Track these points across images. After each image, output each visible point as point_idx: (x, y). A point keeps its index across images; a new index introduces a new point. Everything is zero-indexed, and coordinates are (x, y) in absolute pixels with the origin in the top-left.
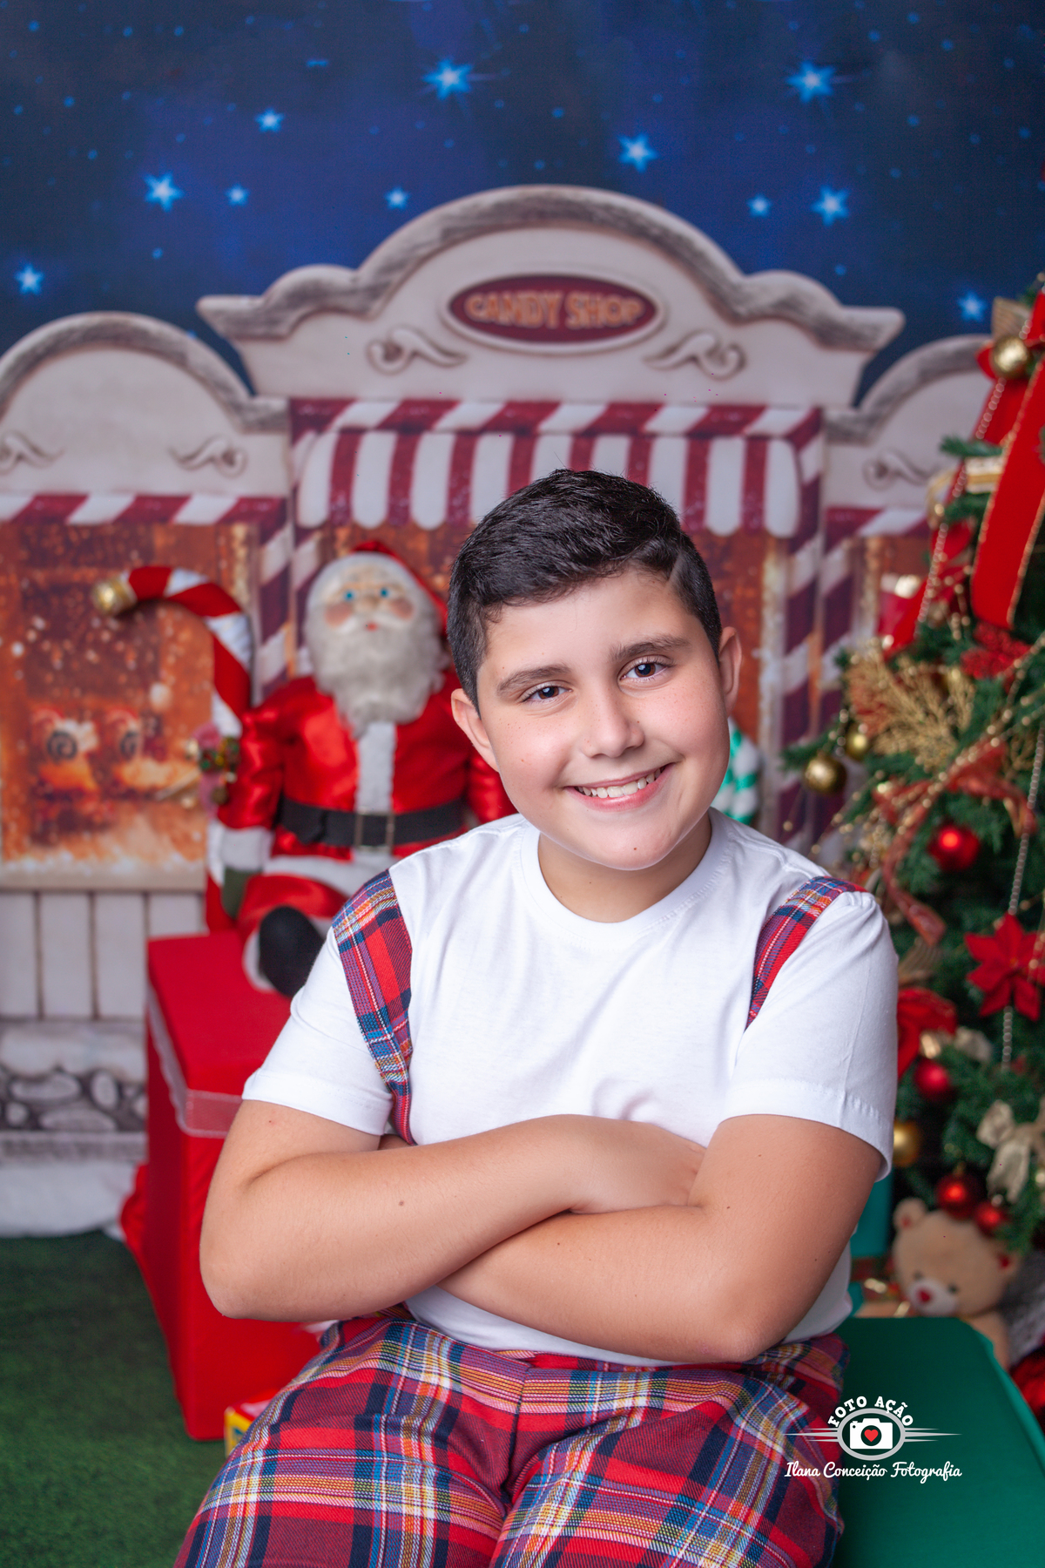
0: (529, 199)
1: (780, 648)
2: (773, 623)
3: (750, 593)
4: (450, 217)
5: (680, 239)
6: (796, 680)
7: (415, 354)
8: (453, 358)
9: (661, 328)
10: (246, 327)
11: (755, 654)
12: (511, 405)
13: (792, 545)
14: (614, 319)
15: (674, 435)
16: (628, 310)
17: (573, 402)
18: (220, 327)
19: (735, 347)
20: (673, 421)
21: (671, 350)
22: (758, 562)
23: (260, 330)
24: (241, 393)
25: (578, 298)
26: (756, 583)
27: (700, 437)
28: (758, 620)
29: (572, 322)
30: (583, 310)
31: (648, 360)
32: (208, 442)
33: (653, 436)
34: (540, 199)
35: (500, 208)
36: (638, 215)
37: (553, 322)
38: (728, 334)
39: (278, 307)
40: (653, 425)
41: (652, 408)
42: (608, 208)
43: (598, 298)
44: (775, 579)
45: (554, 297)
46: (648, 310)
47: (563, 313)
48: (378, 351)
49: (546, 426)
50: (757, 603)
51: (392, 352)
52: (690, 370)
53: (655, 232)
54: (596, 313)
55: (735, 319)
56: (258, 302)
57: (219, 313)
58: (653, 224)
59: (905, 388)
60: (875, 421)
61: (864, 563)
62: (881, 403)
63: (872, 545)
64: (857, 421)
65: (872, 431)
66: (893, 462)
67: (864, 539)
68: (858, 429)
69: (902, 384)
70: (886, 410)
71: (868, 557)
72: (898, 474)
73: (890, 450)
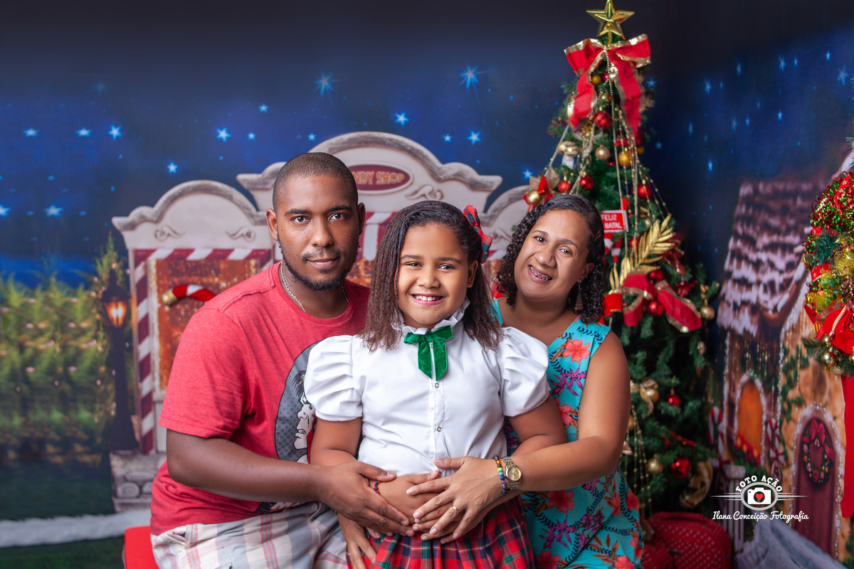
0: (361, 137)
4: (332, 144)
5: (418, 150)
9: (411, 184)
10: (256, 186)
14: (394, 181)
16: (399, 177)
17: (378, 212)
18: (245, 186)
19: (439, 191)
21: (416, 192)
23: (260, 187)
24: (253, 210)
25: (380, 173)
29: (378, 182)
30: (382, 178)
31: (406, 196)
32: (241, 229)
34: (366, 137)
35: (350, 140)
36: (402, 142)
37: (371, 183)
38: (437, 186)
39: (267, 178)
42: (391, 140)
43: (388, 173)
45: (372, 173)
46: (407, 178)
47: (375, 179)
53: (409, 148)
54: (387, 178)
55: (439, 180)
56: (260, 176)
57: (245, 180)
58: (408, 146)
59: (504, 205)
60: (493, 217)
61: (490, 271)
62: (495, 210)
63: (493, 264)
64: (486, 218)
65: (492, 222)
66: (500, 233)
67: (490, 262)
68: (486, 220)
69: (502, 204)
70: (496, 213)
71: (492, 268)
72: (502, 237)
73: (499, 228)
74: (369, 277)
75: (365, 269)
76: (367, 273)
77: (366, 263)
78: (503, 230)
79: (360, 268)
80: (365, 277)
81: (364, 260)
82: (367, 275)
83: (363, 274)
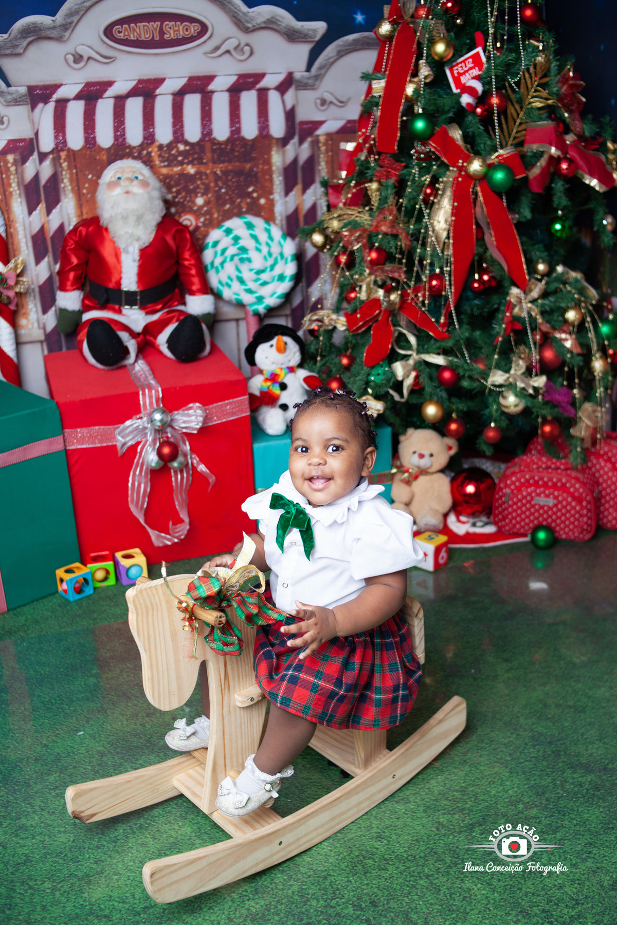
1: (283, 193)
2: (278, 181)
3: (266, 167)
6: (291, 209)
7: (89, 58)
8: (109, 59)
9: (211, 37)
11: (271, 197)
12: (140, 81)
13: (284, 142)
14: (188, 34)
15: (222, 91)
16: (194, 29)
17: (169, 78)
19: (248, 45)
20: (221, 84)
21: (216, 48)
22: (269, 152)
23: (8, 51)
24: (4, 85)
25: (168, 24)
26: (268, 162)
27: (235, 91)
28: (271, 180)
29: (166, 37)
30: (172, 30)
31: (206, 54)
33: (213, 92)
37: (157, 38)
38: (244, 38)
39: (16, 39)
40: (211, 87)
41: (210, 78)
43: (178, 23)
44: (278, 159)
45: (156, 25)
46: (204, 28)
47: (162, 32)
48: (70, 58)
49: (158, 91)
50: (270, 172)
51: (78, 58)
52: (227, 56)
54: (179, 30)
55: (247, 30)
56: (5, 36)
59: (331, 60)
60: (318, 77)
61: (319, 148)
62: (320, 68)
63: (322, 139)
64: (309, 78)
65: (317, 83)
66: (329, 97)
67: (318, 136)
68: (311, 81)
69: (330, 58)
70: (323, 71)
71: (321, 145)
72: (331, 103)
73: (327, 92)
74: (165, 166)
75: (160, 156)
76: (162, 162)
77: (161, 147)
78: (332, 94)
79: (153, 154)
80: (161, 167)
81: (157, 144)
82: (162, 164)
83: (157, 163)
